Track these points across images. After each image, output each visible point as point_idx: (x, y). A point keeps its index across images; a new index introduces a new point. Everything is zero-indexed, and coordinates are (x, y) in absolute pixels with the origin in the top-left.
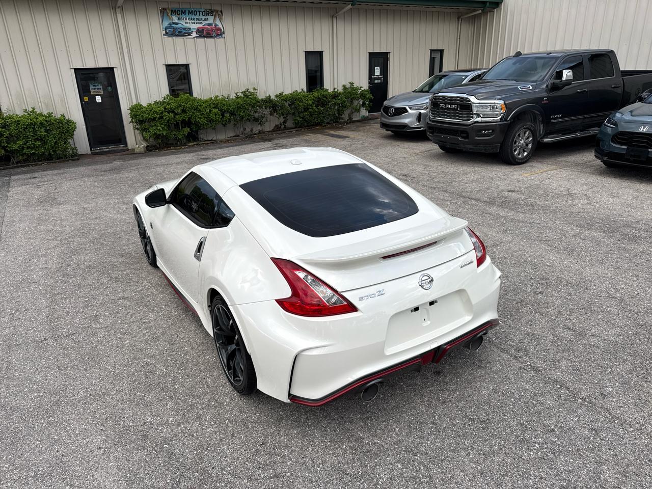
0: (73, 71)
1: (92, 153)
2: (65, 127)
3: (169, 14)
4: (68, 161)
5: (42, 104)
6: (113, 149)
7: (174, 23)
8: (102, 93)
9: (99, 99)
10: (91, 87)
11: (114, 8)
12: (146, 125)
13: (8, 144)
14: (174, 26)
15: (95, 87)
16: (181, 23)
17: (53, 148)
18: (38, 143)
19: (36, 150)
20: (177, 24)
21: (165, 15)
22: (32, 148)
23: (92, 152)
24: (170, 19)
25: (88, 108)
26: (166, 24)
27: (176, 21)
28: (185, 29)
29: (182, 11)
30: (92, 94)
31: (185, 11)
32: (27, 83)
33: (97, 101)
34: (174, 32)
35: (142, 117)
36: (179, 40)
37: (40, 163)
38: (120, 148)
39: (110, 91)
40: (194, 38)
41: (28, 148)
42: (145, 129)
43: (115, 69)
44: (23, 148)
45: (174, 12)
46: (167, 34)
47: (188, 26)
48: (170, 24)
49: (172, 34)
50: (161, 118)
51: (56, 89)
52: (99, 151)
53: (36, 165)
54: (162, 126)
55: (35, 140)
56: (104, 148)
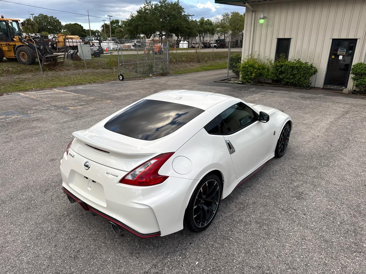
0: (332, 40)
1: (323, 88)
4: (303, 89)
5: (308, 57)
6: (337, 88)
8: (344, 54)
9: (341, 57)
10: (339, 50)
13: (279, 75)
15: (341, 50)
17: (298, 80)
18: (292, 77)
19: (290, 80)
22: (288, 79)
30: (338, 54)
32: (305, 46)
33: (339, 59)
37: (290, 87)
38: (342, 88)
39: (350, 53)
41: (286, 78)
42: (356, 79)
43: (358, 40)
44: (284, 78)
51: (318, 50)
52: (328, 87)
53: (288, 87)
55: (291, 75)
56: (332, 87)
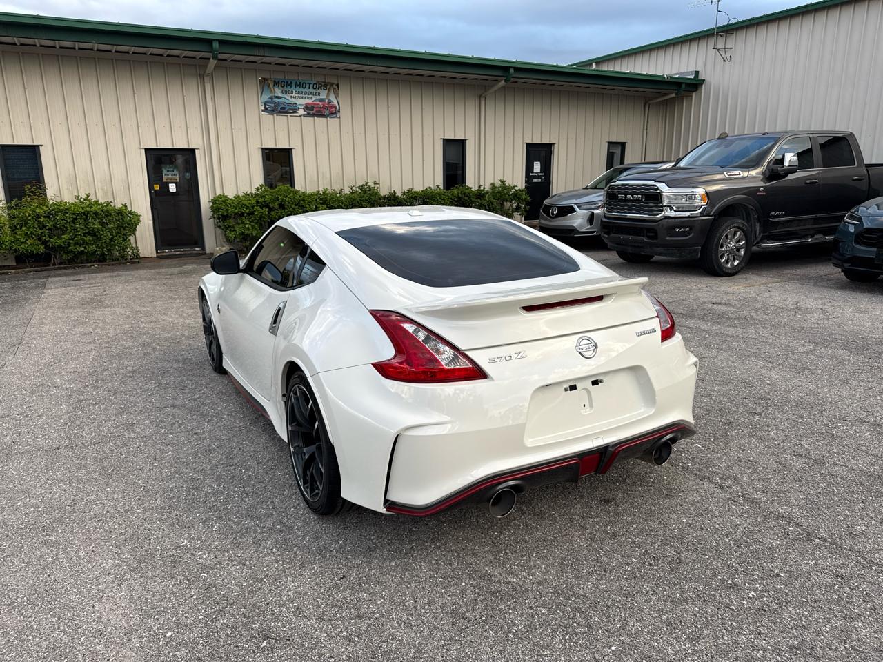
0: (143, 150)
1: (157, 257)
2: (125, 221)
3: (271, 86)
4: (126, 263)
5: (100, 191)
6: (186, 252)
7: (275, 97)
8: (178, 181)
9: (172, 188)
10: (165, 172)
11: (202, 77)
12: (232, 222)
13: (50, 238)
14: (277, 100)
15: (169, 173)
16: (286, 97)
17: (107, 246)
18: (88, 238)
19: (85, 248)
20: (280, 98)
21: (266, 87)
22: (80, 245)
23: (159, 255)
24: (272, 91)
25: (158, 198)
26: (266, 97)
27: (280, 95)
28: (289, 104)
29: (287, 82)
30: (165, 181)
31: (291, 83)
32: (83, 163)
33: (171, 190)
34: (275, 108)
35: (225, 211)
36: (281, 119)
37: (89, 265)
38: (195, 252)
39: (188, 178)
40: (300, 116)
41: (76, 244)
42: (229, 227)
43: (196, 151)
44: (69, 244)
45: (277, 83)
46: (266, 110)
47: (293, 100)
48: (271, 98)
49: (273, 110)
50: (251, 213)
51: (118, 174)
52: (168, 254)
53: (83, 267)
54: (252, 224)
55: (85, 235)
56: (175, 251)
